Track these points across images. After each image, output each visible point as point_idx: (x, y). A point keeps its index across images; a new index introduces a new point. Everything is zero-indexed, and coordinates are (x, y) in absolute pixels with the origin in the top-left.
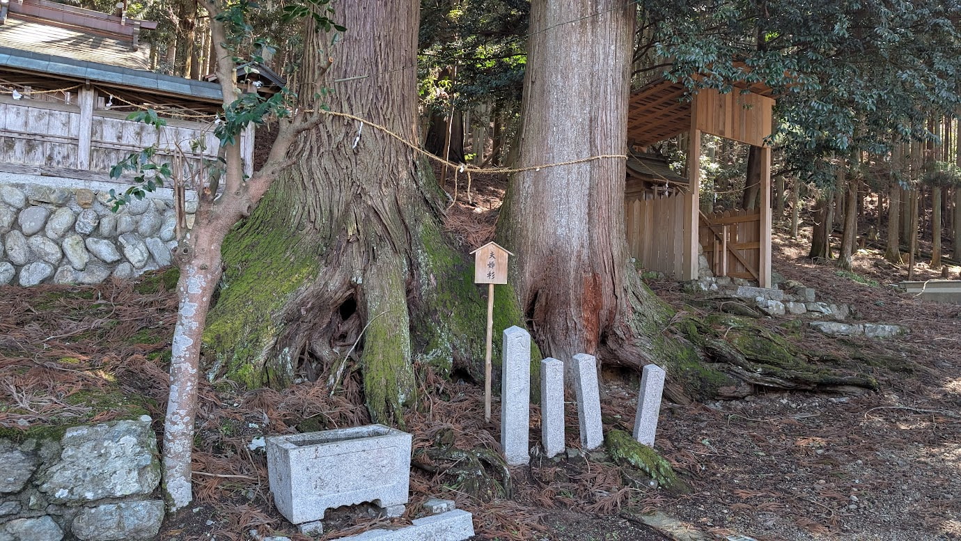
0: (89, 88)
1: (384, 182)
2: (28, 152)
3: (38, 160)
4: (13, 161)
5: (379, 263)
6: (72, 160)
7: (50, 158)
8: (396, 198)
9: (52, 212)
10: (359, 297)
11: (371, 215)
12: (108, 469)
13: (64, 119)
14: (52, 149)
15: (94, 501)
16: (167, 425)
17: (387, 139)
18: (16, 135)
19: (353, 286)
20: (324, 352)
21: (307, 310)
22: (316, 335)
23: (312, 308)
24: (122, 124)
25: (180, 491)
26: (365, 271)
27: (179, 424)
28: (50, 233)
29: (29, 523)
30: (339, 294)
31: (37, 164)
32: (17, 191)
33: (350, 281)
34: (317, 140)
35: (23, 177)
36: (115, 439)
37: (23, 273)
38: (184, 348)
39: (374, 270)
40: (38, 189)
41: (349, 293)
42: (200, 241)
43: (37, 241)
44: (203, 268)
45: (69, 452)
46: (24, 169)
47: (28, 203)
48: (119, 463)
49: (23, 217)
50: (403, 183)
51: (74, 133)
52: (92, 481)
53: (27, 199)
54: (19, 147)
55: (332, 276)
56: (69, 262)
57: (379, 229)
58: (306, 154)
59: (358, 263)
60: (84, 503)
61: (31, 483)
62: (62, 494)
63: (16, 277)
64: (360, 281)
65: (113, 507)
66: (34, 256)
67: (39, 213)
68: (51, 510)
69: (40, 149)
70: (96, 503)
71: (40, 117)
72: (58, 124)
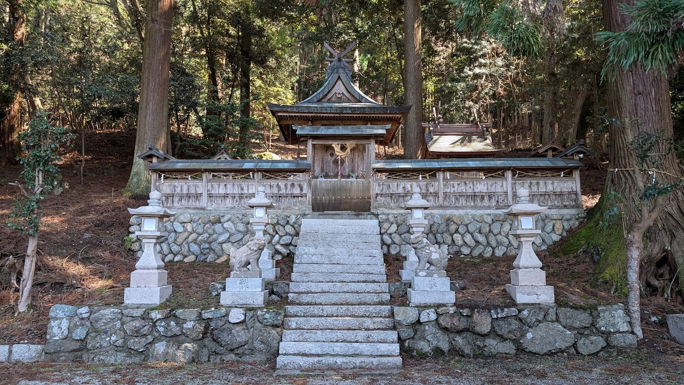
0: (509, 170)
1: (671, 199)
2: (490, 200)
3: (494, 203)
4: (485, 204)
5: (678, 239)
6: (506, 201)
7: (498, 202)
8: (679, 206)
9: (502, 225)
10: (669, 256)
11: (667, 216)
12: (616, 321)
13: (500, 184)
14: (498, 198)
15: (613, 333)
16: (630, 307)
17: (669, 177)
18: (484, 194)
19: (665, 251)
20: (656, 283)
21: (645, 263)
22: (649, 275)
23: (647, 262)
24: (523, 183)
25: (640, 333)
26: (671, 243)
27: (635, 307)
28: (502, 233)
29: (595, 338)
30: (659, 255)
31: (493, 204)
32: (489, 217)
33: (664, 249)
34: (632, 183)
35: (490, 211)
36: (616, 310)
37: (496, 251)
38: (634, 278)
39: (676, 243)
40: (496, 215)
41: (664, 254)
42: (635, 237)
43: (499, 237)
44: (638, 248)
45: (602, 314)
46: (489, 207)
47: (493, 222)
48: (619, 320)
49: (492, 227)
50: (680, 198)
51: (505, 189)
52: (612, 325)
53: (493, 220)
54: (486, 198)
55: (654, 247)
56: (512, 245)
57: (673, 222)
58: (627, 190)
59: (666, 240)
60: (610, 333)
61: (593, 325)
62: (603, 329)
63: (493, 253)
64: (669, 249)
65: (621, 335)
66: (499, 243)
67: (498, 225)
68: (600, 334)
69: (494, 198)
70: (614, 333)
71: (492, 186)
72: (499, 187)
